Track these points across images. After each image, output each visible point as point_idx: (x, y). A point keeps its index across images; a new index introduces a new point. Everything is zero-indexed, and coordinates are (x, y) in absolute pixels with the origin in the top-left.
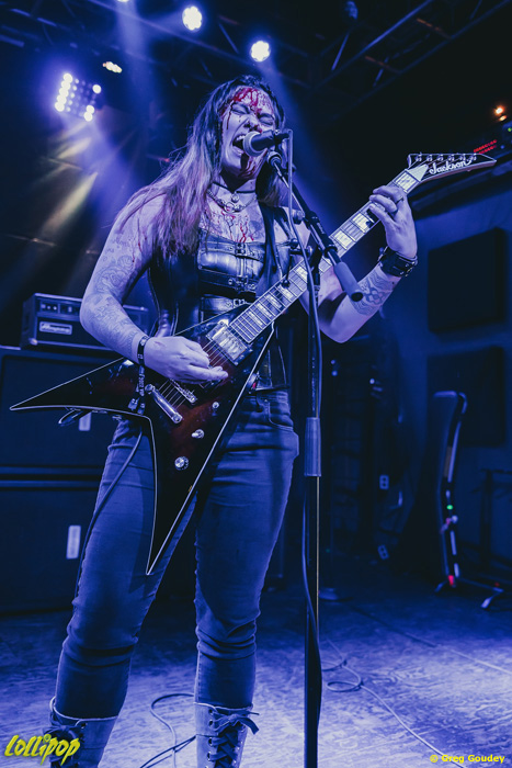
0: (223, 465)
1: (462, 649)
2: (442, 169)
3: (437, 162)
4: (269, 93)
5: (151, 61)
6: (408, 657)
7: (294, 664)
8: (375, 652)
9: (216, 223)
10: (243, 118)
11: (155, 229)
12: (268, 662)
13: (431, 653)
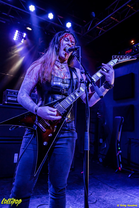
0: (58, 142)
1: (123, 190)
2: (122, 60)
3: (120, 58)
4: (73, 36)
5: (39, 27)
6: (109, 192)
7: (77, 195)
8: (100, 191)
9: (56, 72)
10: (67, 42)
11: (39, 74)
12: (70, 194)
13: (115, 191)
